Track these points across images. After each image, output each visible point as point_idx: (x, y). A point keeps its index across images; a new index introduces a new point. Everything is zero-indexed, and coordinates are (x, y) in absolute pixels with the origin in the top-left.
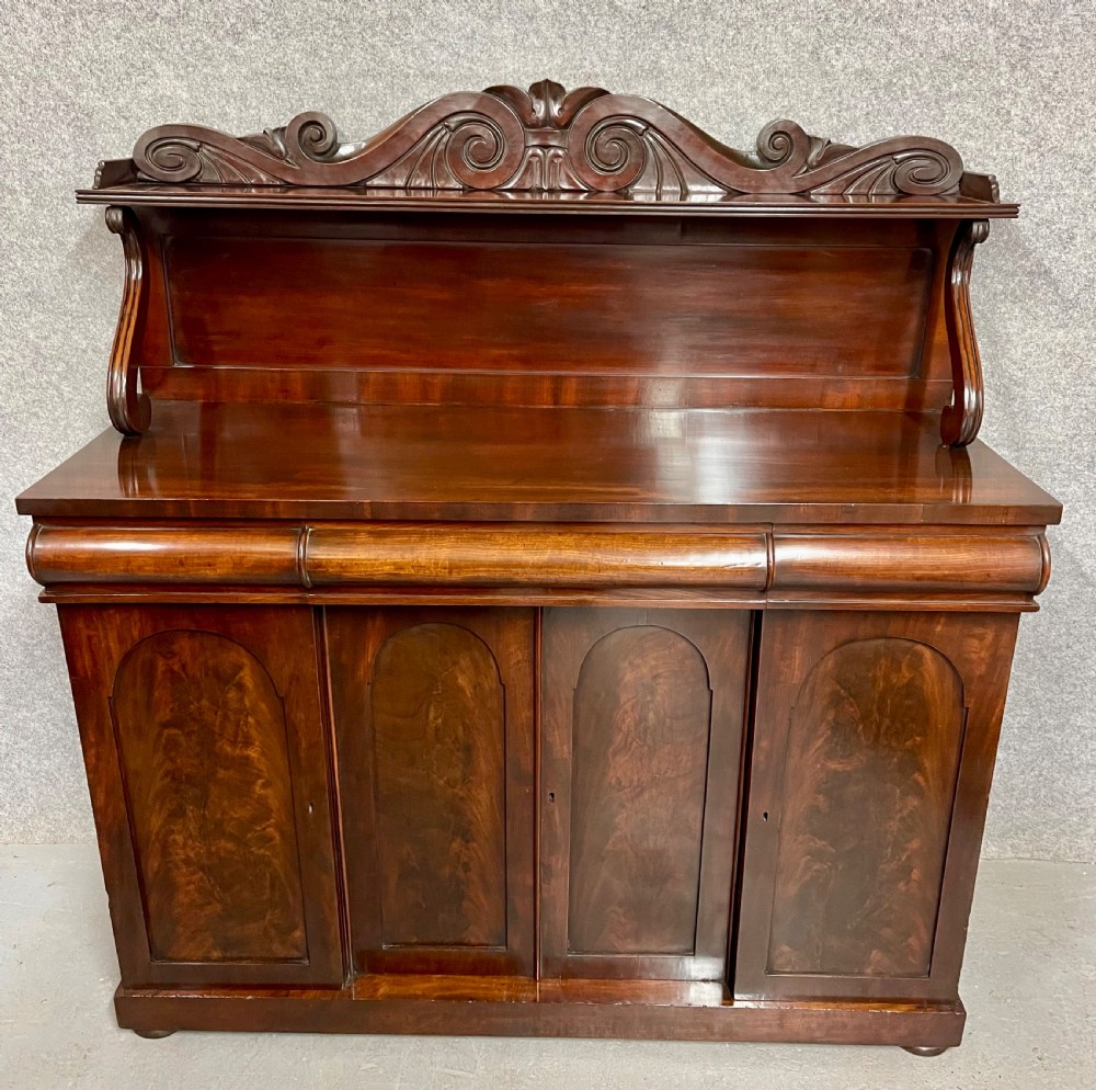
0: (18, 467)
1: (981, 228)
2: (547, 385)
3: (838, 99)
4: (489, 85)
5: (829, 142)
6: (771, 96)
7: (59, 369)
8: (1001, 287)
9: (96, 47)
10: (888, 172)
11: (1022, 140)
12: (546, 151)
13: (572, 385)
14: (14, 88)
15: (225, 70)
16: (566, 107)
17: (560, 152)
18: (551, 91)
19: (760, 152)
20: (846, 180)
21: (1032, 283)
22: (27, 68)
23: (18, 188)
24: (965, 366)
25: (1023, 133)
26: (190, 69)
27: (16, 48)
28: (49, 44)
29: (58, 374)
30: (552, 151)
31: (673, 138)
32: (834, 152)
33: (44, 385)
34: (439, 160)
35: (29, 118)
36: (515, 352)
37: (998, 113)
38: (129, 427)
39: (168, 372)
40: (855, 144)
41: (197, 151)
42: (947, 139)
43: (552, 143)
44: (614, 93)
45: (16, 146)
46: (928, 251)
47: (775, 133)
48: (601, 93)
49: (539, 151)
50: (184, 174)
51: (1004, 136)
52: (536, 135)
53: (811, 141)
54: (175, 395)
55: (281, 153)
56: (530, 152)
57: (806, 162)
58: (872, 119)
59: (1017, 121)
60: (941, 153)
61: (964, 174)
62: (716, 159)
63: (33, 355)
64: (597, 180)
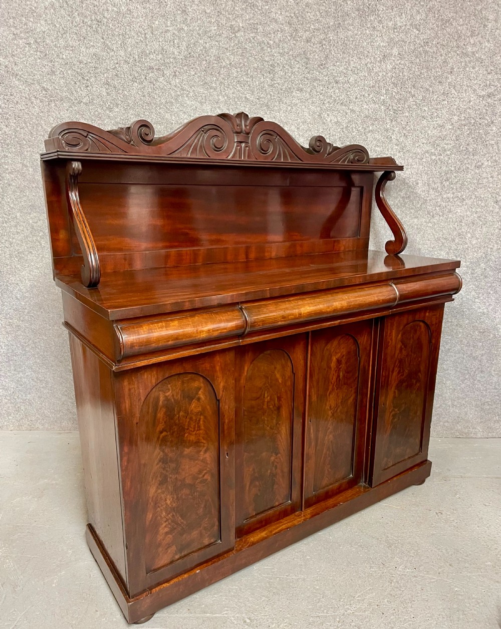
3: (329, 132)
5: (333, 145)
6: (305, 131)
8: (392, 202)
10: (349, 157)
11: (397, 147)
14: (29, 127)
15: (106, 122)
21: (404, 201)
22: (34, 121)
25: (397, 145)
26: (93, 121)
27: (30, 113)
28: (42, 112)
42: (366, 147)
51: (390, 146)
58: (341, 139)
59: (394, 141)
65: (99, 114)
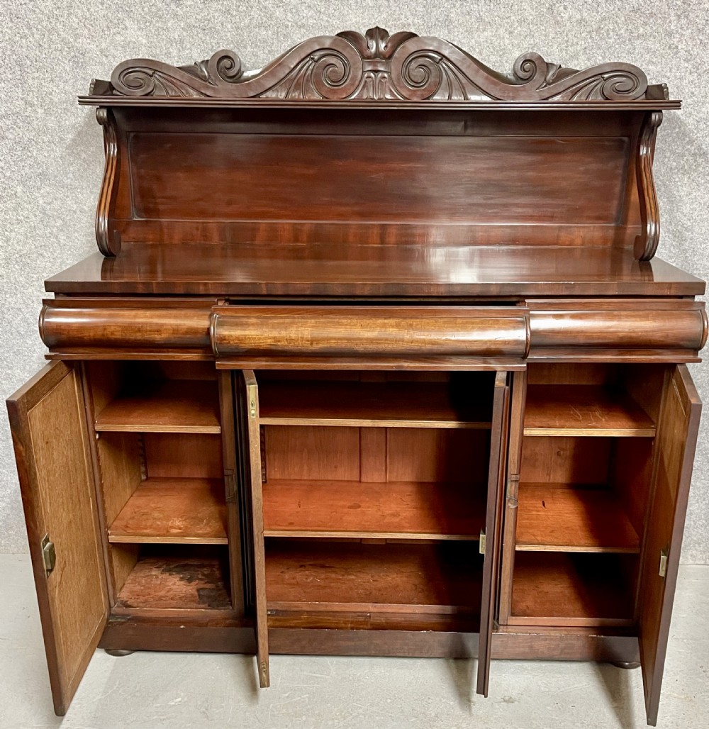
0: (30, 290)
1: (657, 117)
2: (376, 231)
3: (566, 39)
4: (339, 31)
5: (560, 66)
6: (522, 38)
7: (58, 224)
9: (88, 10)
10: (599, 86)
11: (686, 65)
12: (376, 74)
13: (394, 231)
14: (35, 36)
15: (170, 25)
16: (389, 45)
17: (386, 75)
18: (380, 33)
19: (515, 74)
20: (572, 92)
22: (44, 24)
23: (36, 103)
24: (648, 206)
25: (687, 61)
26: (148, 24)
27: (37, 10)
28: (58, 8)
29: (57, 227)
30: (380, 74)
31: (458, 65)
32: (563, 73)
33: (48, 235)
34: (307, 81)
35: (44, 56)
36: (356, 209)
37: (670, 48)
38: (109, 250)
39: (129, 223)
40: (578, 68)
41: (151, 76)
42: (638, 65)
43: (380, 69)
44: (420, 36)
45: (36, 75)
46: (626, 139)
47: (525, 61)
48: (412, 35)
49: (372, 75)
50: (143, 91)
51: (674, 62)
52: (370, 63)
53: (549, 66)
54: (134, 238)
55: (205, 76)
56: (366, 75)
57: (545, 79)
58: (588, 52)
59: (682, 53)
60: (633, 74)
61: (648, 86)
62: (487, 78)
63: (41, 215)
64: (409, 93)
65: (159, 10)
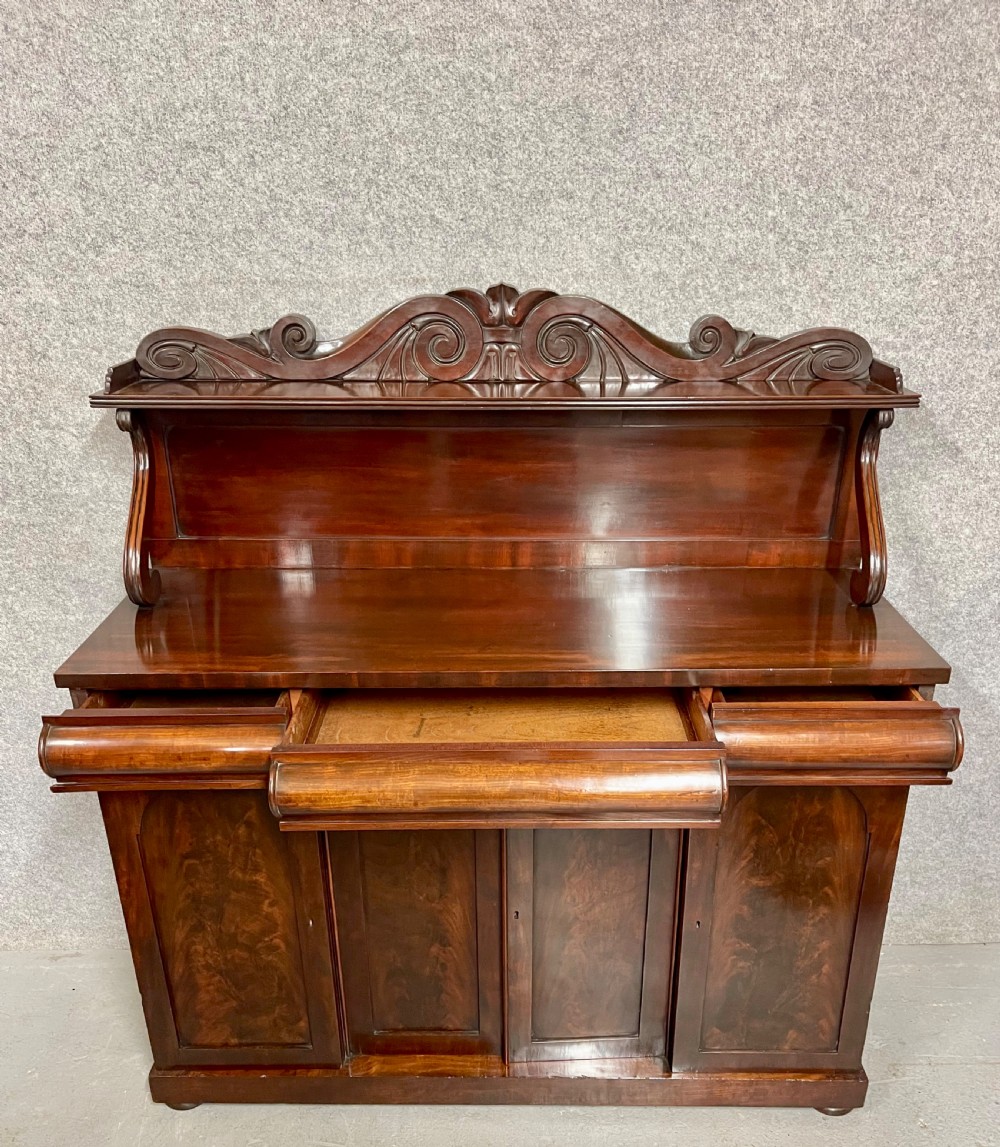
65: (73, 259)
